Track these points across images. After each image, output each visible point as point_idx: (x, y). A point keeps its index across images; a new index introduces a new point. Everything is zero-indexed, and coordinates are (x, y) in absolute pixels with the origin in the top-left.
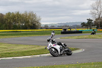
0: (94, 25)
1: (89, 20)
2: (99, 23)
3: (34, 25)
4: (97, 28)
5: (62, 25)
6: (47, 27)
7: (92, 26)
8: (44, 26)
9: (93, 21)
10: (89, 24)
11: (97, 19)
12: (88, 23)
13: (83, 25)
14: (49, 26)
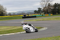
1: (39, 9)
2: (46, 11)
3: (2, 13)
4: (45, 14)
6: (11, 14)
7: (42, 12)
9: (42, 9)
11: (44, 8)
12: (39, 10)
13: (36, 12)
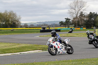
0: (72, 24)
1: (67, 19)
2: (77, 22)
3: (14, 23)
4: (75, 27)
5: (41, 24)
6: (27, 25)
7: (70, 24)
8: (23, 25)
9: (71, 20)
10: (67, 23)
11: (74, 18)
13: (62, 23)
14: (29, 25)
